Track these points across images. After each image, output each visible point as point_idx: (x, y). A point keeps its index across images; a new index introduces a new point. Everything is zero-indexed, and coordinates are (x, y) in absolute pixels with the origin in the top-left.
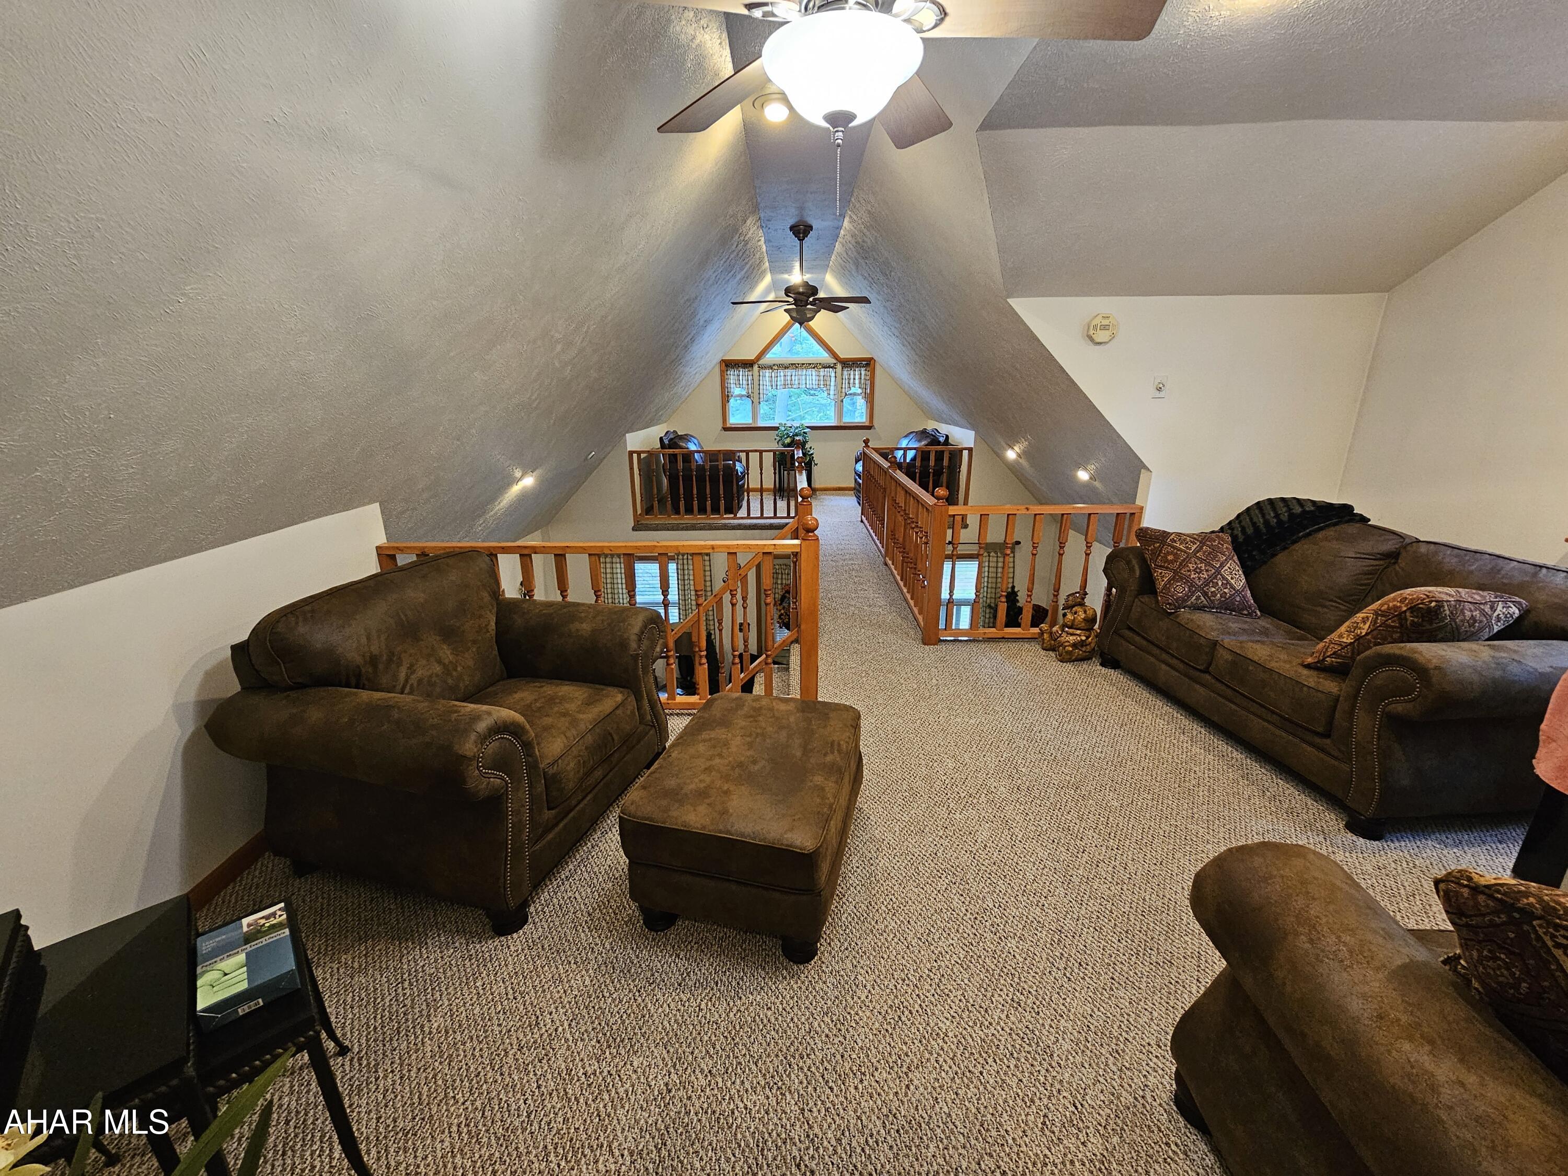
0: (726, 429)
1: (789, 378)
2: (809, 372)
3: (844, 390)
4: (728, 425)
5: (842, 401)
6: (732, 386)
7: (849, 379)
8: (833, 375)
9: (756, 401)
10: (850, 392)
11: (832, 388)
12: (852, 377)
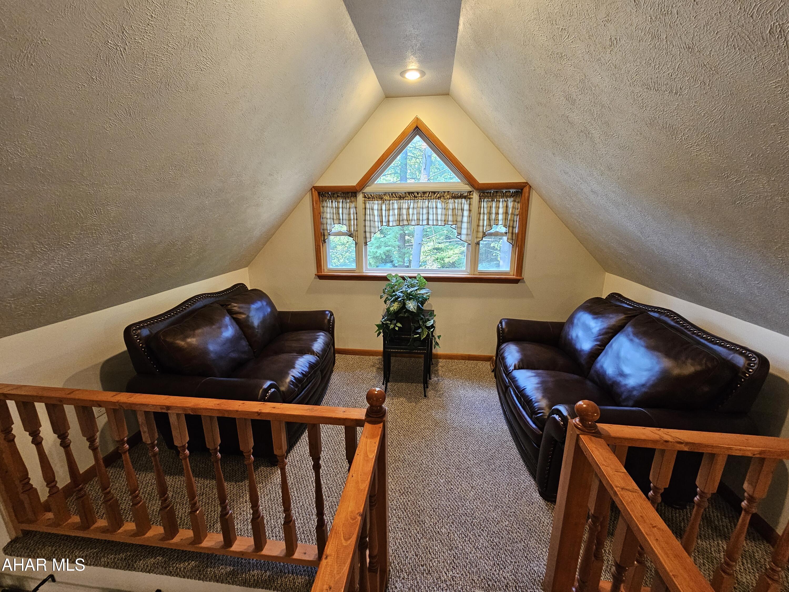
0: (321, 277)
1: (404, 212)
2: (433, 203)
3: (481, 229)
4: (325, 273)
5: (478, 243)
6: (329, 221)
7: (490, 213)
8: (466, 207)
9: (361, 240)
10: (492, 231)
11: (465, 225)
12: (494, 211)
